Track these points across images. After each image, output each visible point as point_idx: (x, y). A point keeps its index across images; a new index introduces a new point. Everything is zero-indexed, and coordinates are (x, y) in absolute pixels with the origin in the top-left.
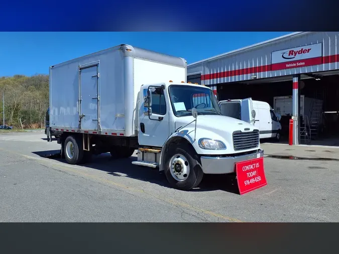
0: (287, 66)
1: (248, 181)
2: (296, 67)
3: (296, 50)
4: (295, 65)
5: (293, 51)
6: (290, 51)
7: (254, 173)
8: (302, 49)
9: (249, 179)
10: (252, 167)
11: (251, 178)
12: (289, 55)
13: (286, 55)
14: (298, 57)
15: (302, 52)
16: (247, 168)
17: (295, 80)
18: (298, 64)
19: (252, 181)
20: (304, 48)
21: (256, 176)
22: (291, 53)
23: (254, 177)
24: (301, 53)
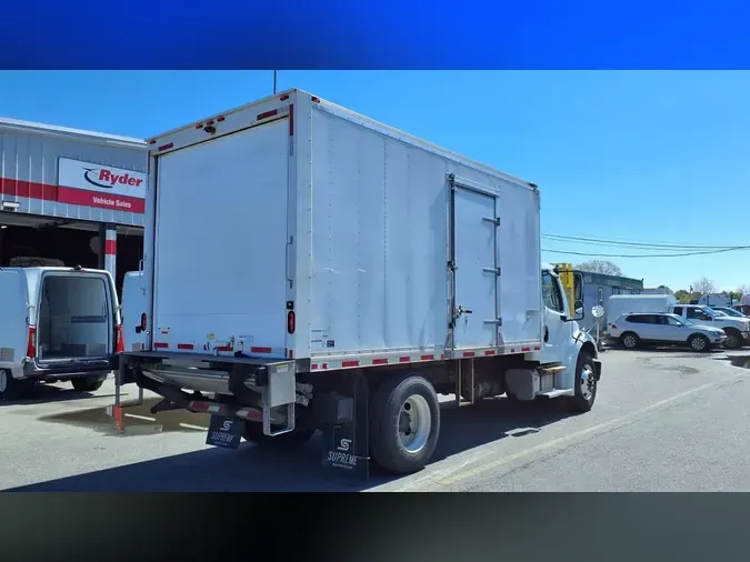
0: (96, 200)
2: (114, 207)
3: (115, 172)
4: (112, 203)
5: (108, 172)
6: (103, 171)
8: (127, 175)
12: (101, 178)
13: (94, 176)
14: (118, 189)
15: (126, 180)
17: (111, 235)
18: (118, 203)
20: (131, 174)
22: (105, 175)
24: (125, 182)
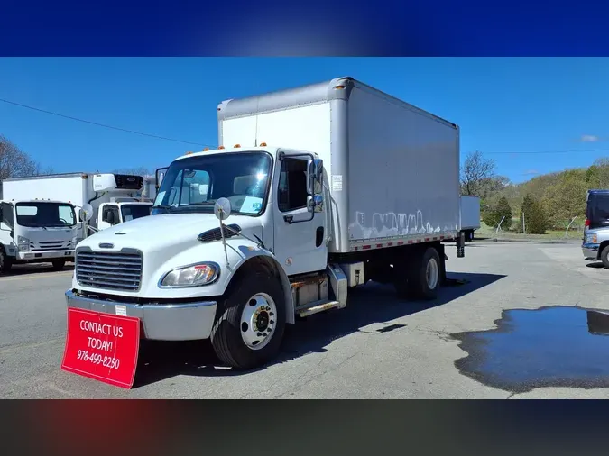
1: (86, 354)
7: (106, 345)
9: (91, 351)
10: (101, 329)
11: (96, 351)
16: (91, 326)
19: (96, 358)
21: (109, 354)
23: (102, 352)
